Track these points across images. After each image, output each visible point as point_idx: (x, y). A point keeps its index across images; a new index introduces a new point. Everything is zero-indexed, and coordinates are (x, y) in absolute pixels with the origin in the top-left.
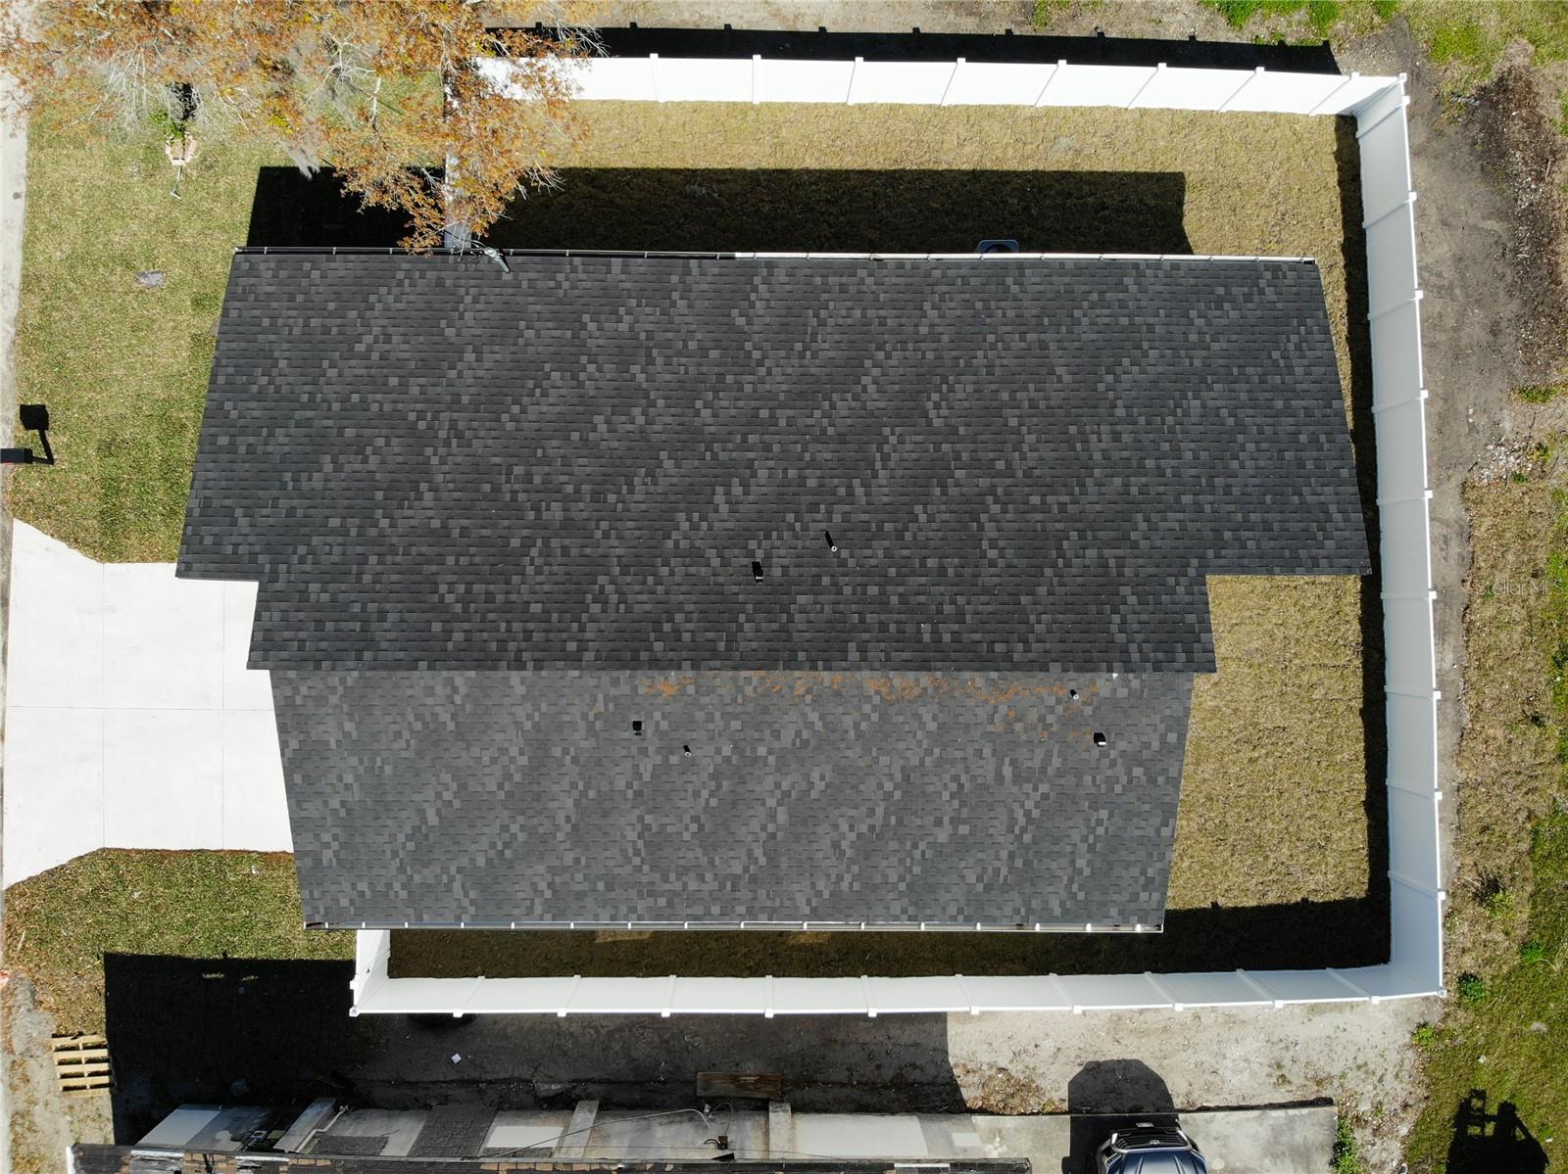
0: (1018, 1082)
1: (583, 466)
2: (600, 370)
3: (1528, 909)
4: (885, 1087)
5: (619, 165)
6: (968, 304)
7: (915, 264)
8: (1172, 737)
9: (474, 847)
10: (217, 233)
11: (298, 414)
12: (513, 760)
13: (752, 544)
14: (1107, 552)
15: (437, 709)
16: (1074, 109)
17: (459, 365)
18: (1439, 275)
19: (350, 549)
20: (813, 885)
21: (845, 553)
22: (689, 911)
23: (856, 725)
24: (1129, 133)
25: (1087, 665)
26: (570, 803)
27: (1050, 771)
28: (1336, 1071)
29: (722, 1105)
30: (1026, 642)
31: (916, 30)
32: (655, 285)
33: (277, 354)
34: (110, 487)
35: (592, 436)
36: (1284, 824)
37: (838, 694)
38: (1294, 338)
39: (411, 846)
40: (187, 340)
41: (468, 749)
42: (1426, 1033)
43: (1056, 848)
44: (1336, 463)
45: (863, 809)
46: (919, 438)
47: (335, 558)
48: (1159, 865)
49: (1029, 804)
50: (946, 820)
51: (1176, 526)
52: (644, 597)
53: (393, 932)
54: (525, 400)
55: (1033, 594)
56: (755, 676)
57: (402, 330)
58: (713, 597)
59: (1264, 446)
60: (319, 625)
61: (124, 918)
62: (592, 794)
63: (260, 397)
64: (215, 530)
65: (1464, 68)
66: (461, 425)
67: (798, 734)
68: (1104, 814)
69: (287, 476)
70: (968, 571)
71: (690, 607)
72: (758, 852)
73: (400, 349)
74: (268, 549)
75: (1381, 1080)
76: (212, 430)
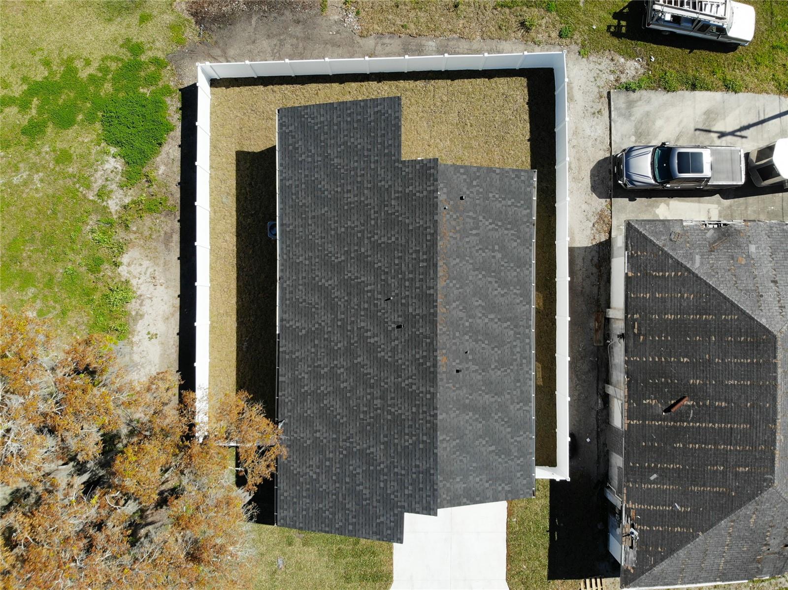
0: (599, 219)
1: (360, 392)
2: (323, 385)
3: (533, 9)
4: (600, 271)
5: (235, 377)
6: (297, 246)
7: (282, 265)
8: (462, 171)
9: (504, 432)
10: (262, 537)
11: (341, 499)
12: (470, 418)
13: (390, 328)
14: (393, 197)
15: (452, 446)
16: (210, 195)
17: (321, 438)
18: (275, 45)
19: (392, 479)
20: (518, 304)
21: (393, 294)
22: (528, 351)
23: (457, 289)
24: (220, 173)
25: (435, 206)
26: (487, 396)
27: (474, 216)
28: (597, 90)
29: (607, 336)
30: (426, 228)
31: (179, 259)
32: (290, 364)
33: (317, 508)
34: (363, 578)
35: (348, 388)
36: (497, 112)
37: (446, 296)
38: (309, 120)
39: (503, 456)
40: (305, 549)
41: (466, 435)
42: (582, 51)
43: (504, 213)
44: (358, 107)
45: (489, 285)
46: (349, 265)
47: (396, 484)
48: (511, 173)
49: (487, 223)
50: (493, 254)
51: (383, 170)
52: (410, 369)
53: (537, 465)
54: (335, 413)
55: (409, 224)
56: (439, 327)
57: (308, 461)
58: (410, 343)
59: (352, 135)
60: (421, 490)
61: (534, 571)
62: (483, 388)
63: (334, 514)
64: (385, 529)
65: (188, 30)
66: (345, 438)
67: (461, 310)
68: (491, 195)
69: (364, 503)
70: (400, 248)
71: (414, 352)
72: (505, 325)
73: (314, 462)
74: (392, 509)
75: (601, 71)
76: (347, 532)
